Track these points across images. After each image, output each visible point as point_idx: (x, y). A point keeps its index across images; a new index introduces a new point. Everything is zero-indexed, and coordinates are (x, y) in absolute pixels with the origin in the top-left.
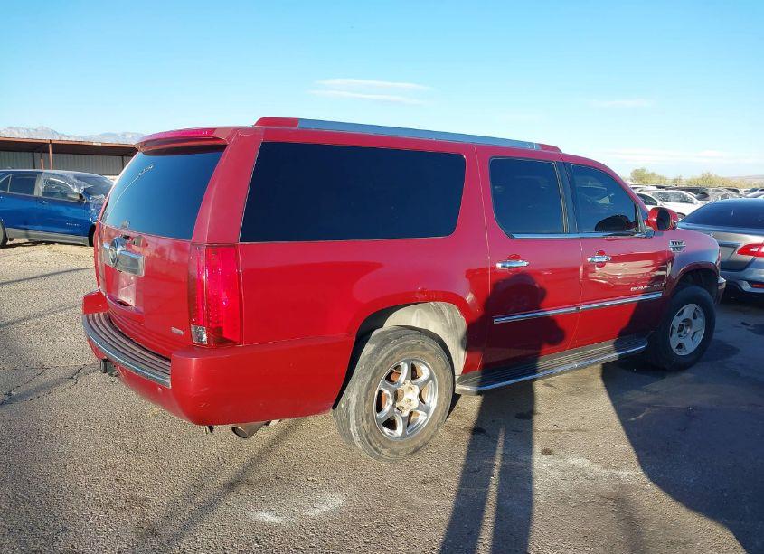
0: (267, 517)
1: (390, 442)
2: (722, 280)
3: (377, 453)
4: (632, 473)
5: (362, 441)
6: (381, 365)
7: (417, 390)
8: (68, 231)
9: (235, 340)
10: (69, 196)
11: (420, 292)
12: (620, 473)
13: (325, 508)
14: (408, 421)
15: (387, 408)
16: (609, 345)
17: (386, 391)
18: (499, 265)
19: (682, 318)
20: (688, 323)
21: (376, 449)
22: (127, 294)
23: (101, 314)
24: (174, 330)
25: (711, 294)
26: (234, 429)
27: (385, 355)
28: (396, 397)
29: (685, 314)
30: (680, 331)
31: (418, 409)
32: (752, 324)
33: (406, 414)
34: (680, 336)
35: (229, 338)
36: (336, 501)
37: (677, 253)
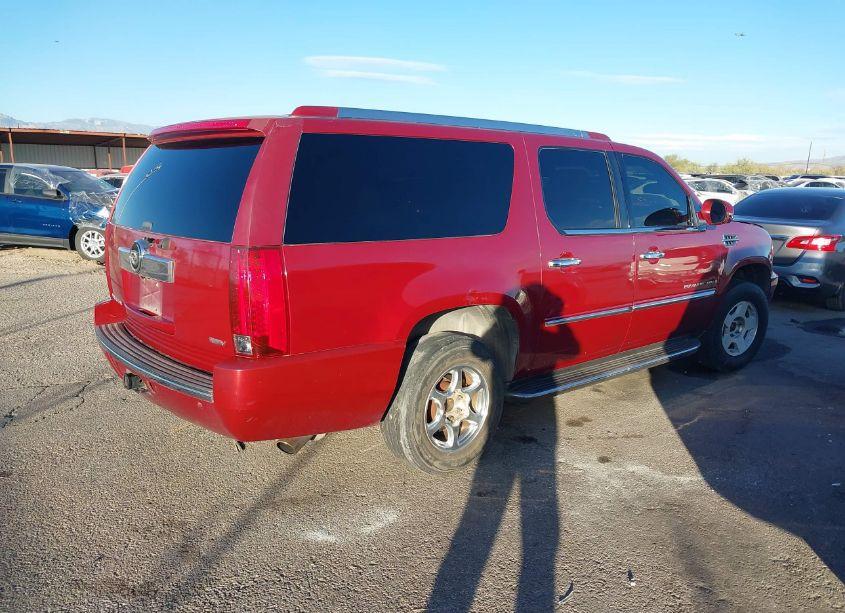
0: (320, 537)
1: (441, 453)
2: (774, 275)
3: (427, 465)
4: (695, 479)
5: (413, 454)
6: (432, 372)
7: (467, 398)
8: (43, 232)
9: (282, 349)
10: (45, 193)
11: (472, 294)
12: (682, 479)
13: (379, 525)
14: (458, 431)
15: (437, 419)
16: (659, 347)
17: (436, 401)
18: (551, 264)
19: (735, 316)
20: (740, 321)
21: (428, 462)
22: (151, 302)
23: (115, 325)
24: (213, 340)
25: (764, 290)
26: (279, 445)
27: (436, 363)
28: (446, 407)
29: (737, 311)
30: (732, 329)
31: (468, 418)
32: (802, 322)
33: (456, 424)
34: (732, 335)
35: (276, 348)
36: (392, 517)
37: (731, 248)
